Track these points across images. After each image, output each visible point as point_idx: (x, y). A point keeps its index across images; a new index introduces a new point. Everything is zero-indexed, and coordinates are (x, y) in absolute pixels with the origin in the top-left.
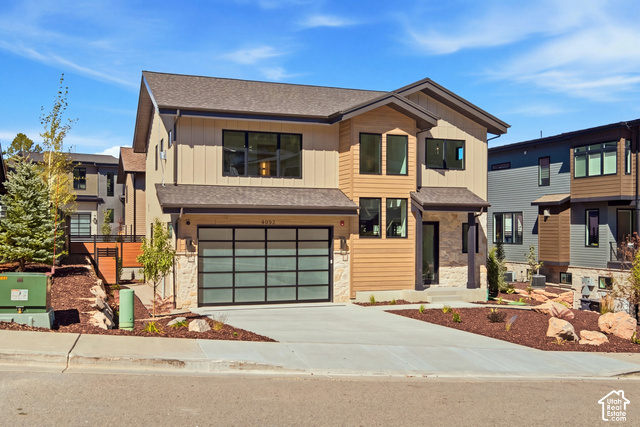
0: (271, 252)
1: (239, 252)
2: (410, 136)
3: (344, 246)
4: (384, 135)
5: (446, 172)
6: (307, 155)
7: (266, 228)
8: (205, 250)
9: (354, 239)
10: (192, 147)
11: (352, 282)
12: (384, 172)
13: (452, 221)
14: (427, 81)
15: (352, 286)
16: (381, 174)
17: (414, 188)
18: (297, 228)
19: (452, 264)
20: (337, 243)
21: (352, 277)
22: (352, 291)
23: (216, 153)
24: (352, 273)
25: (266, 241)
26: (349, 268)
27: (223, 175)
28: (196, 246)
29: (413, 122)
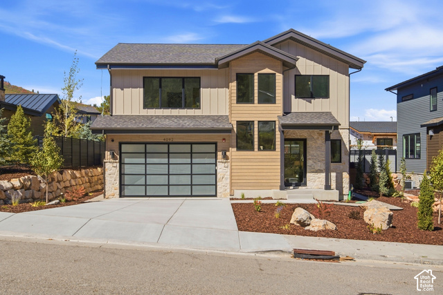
0: (172, 161)
1: (149, 160)
2: (277, 74)
3: (225, 157)
4: (256, 74)
5: (313, 101)
6: (204, 92)
7: (169, 144)
8: (126, 159)
9: (233, 152)
10: (122, 89)
11: (231, 183)
12: (256, 101)
13: (318, 138)
14: (292, 31)
15: (231, 186)
16: (254, 103)
17: (281, 113)
18: (191, 144)
19: (317, 171)
20: (220, 154)
21: (231, 179)
22: (231, 190)
23: (138, 93)
24: (231, 176)
25: (169, 153)
26: (229, 173)
27: (144, 108)
28: (118, 157)
29: (280, 63)
